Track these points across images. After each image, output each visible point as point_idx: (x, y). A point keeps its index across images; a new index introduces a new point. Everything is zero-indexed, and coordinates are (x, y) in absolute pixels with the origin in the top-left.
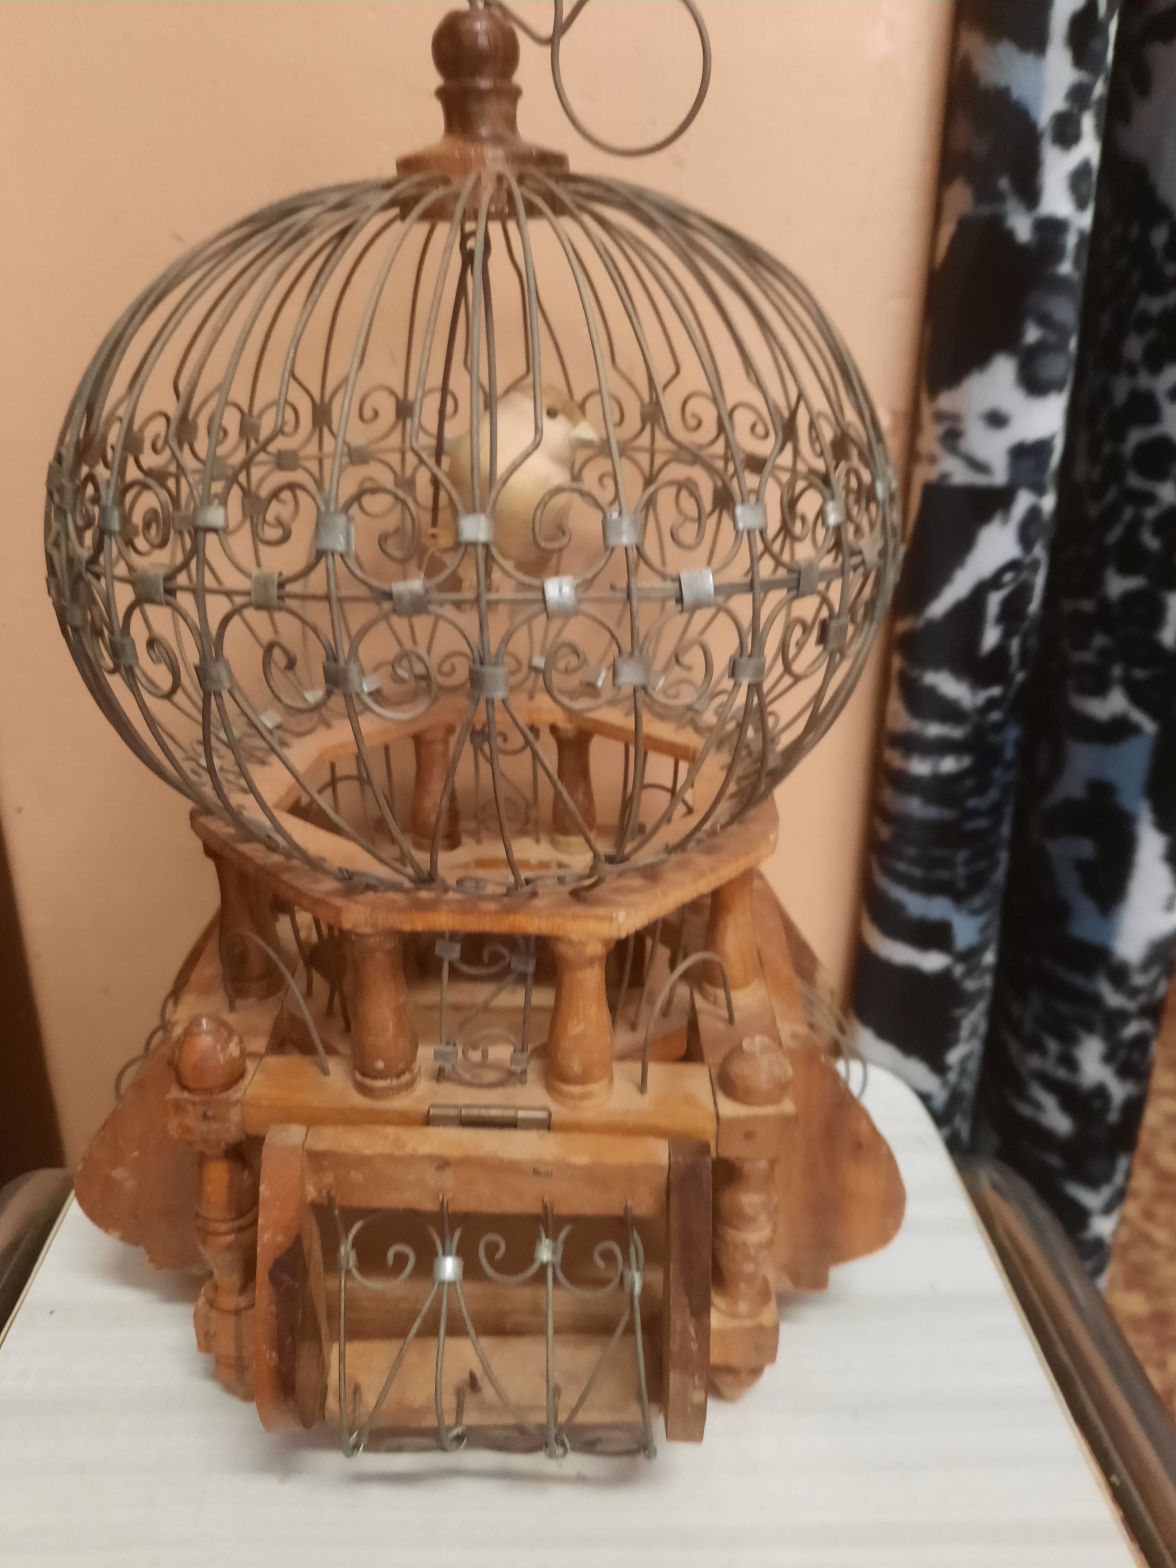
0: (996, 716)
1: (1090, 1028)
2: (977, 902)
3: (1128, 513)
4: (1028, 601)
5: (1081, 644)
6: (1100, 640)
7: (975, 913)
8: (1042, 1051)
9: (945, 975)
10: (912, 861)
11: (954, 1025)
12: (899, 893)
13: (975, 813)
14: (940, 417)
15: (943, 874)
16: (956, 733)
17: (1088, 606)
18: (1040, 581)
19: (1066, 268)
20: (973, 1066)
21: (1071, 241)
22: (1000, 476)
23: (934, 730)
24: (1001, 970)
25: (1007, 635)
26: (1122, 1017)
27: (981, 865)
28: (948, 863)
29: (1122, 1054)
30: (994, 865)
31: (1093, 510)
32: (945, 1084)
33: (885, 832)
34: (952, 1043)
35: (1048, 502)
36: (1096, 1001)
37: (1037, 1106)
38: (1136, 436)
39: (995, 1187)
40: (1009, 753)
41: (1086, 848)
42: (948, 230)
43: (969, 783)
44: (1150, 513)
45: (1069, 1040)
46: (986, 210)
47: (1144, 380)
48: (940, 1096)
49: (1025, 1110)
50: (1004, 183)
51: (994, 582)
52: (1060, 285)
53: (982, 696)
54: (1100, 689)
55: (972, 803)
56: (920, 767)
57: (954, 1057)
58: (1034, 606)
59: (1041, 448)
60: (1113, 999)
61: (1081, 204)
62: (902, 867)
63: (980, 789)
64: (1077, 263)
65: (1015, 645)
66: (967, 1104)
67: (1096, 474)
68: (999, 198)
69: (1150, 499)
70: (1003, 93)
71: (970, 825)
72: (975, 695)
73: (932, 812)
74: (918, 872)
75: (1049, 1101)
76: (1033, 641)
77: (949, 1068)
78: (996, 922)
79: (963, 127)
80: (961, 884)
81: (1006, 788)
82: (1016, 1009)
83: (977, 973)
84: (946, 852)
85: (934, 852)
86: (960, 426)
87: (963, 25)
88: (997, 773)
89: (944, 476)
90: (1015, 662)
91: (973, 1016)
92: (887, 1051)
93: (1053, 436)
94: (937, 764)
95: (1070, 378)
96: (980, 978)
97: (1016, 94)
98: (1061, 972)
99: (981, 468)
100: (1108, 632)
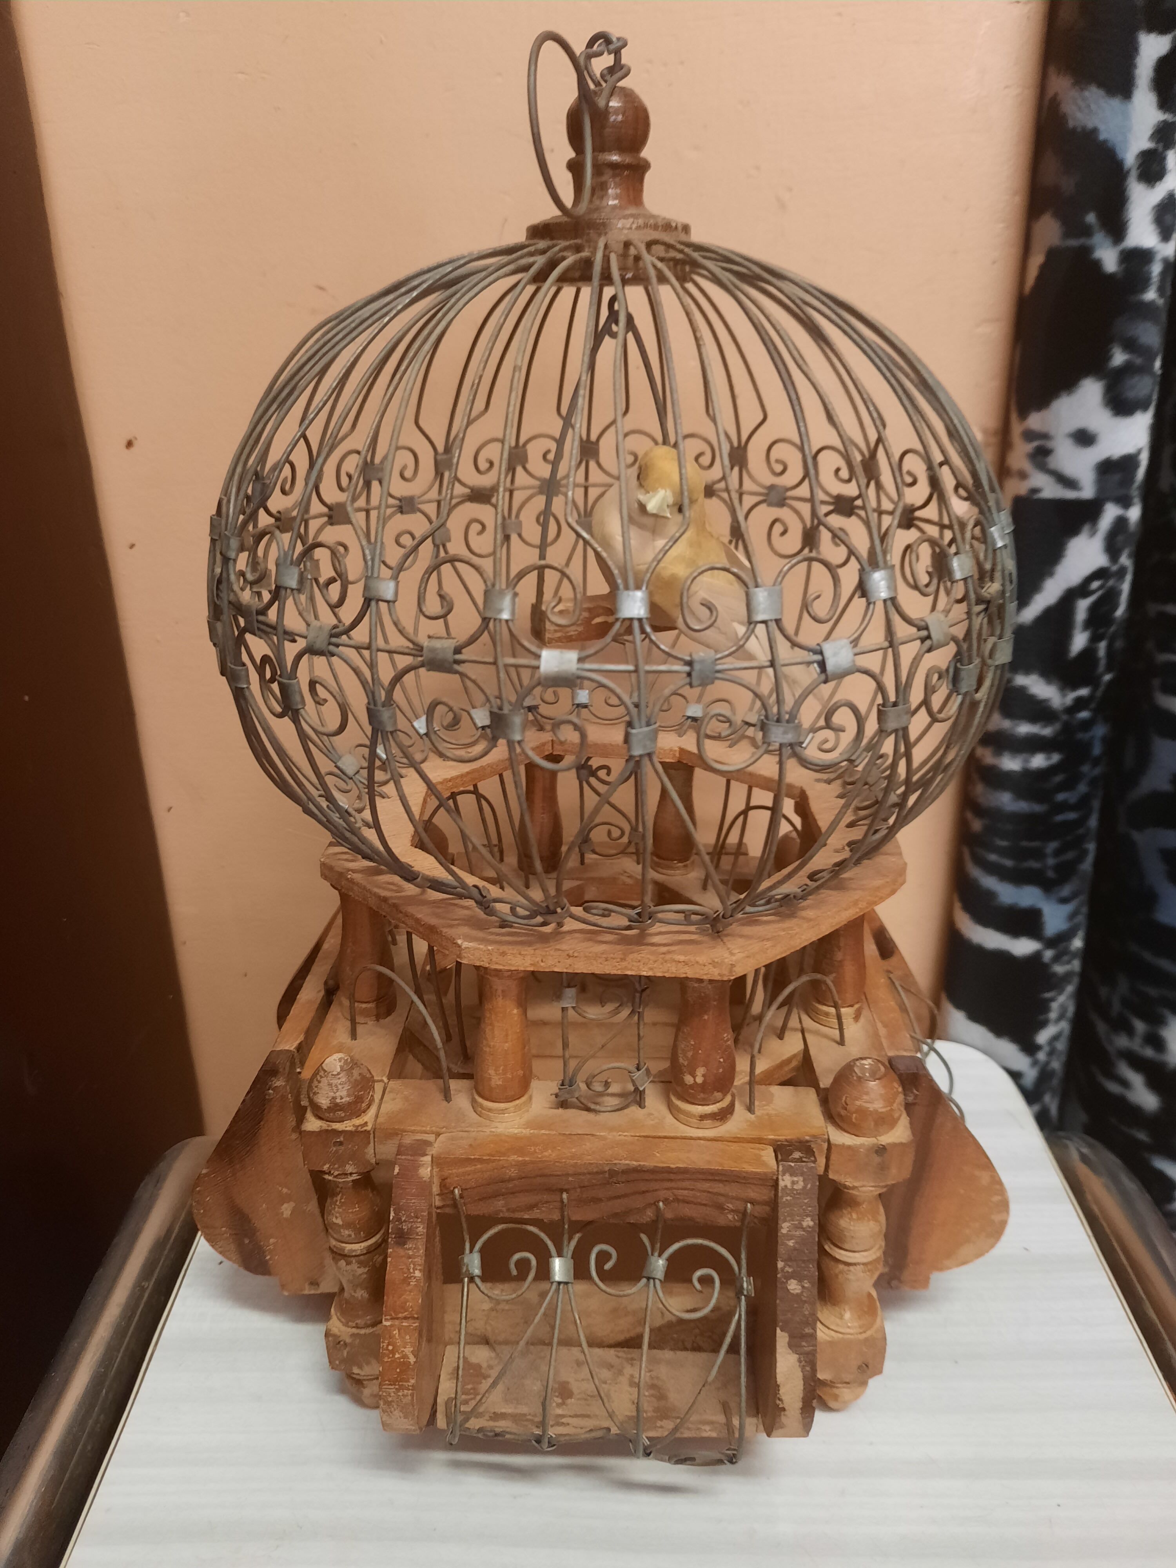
0: (1084, 715)
2: (1066, 890)
4: (1115, 607)
5: (1166, 646)
7: (1064, 901)
8: (1130, 1031)
9: (1035, 960)
10: (1002, 852)
11: (1044, 1007)
12: (990, 882)
13: (1064, 807)
14: (1029, 435)
15: (1034, 864)
16: (1047, 731)
17: (1172, 609)
18: (1126, 587)
19: (1151, 295)
20: (1061, 1046)
21: (1156, 269)
22: (1087, 492)
23: (1024, 729)
24: (1087, 954)
25: (1094, 639)
27: (1070, 855)
28: (1038, 854)
30: (1083, 854)
32: (1035, 1063)
33: (977, 825)
34: (1043, 1024)
35: (1134, 513)
37: (1125, 1084)
39: (1084, 1159)
40: (1097, 750)
41: (1171, 839)
42: (1037, 260)
43: (1058, 778)
45: (1156, 1021)
46: (1073, 243)
48: (1031, 1075)
49: (1114, 1088)
50: (1091, 218)
51: (1081, 589)
52: (1146, 311)
53: (1071, 696)
55: (1061, 797)
56: (1011, 764)
57: (1043, 1037)
58: (1120, 612)
59: (1128, 463)
61: (1165, 234)
62: (993, 857)
63: (1068, 785)
64: (1161, 290)
65: (1102, 647)
66: (1055, 1082)
68: (1087, 232)
70: (1091, 134)
71: (1060, 818)
72: (1064, 696)
73: (1022, 806)
74: (1008, 863)
75: (1136, 1080)
76: (1119, 644)
77: (1038, 1048)
78: (1085, 910)
79: (1051, 164)
80: (1051, 874)
81: (1093, 782)
82: (1104, 991)
83: (1066, 958)
84: (1036, 844)
85: (1024, 843)
86: (1049, 444)
87: (1052, 70)
88: (1085, 768)
89: (1035, 491)
90: (1103, 663)
91: (1062, 999)
92: (978, 1032)
93: (1139, 452)
94: (1027, 761)
95: (1155, 397)
96: (1069, 962)
97: (1103, 135)
98: (1148, 957)
99: (1068, 482)
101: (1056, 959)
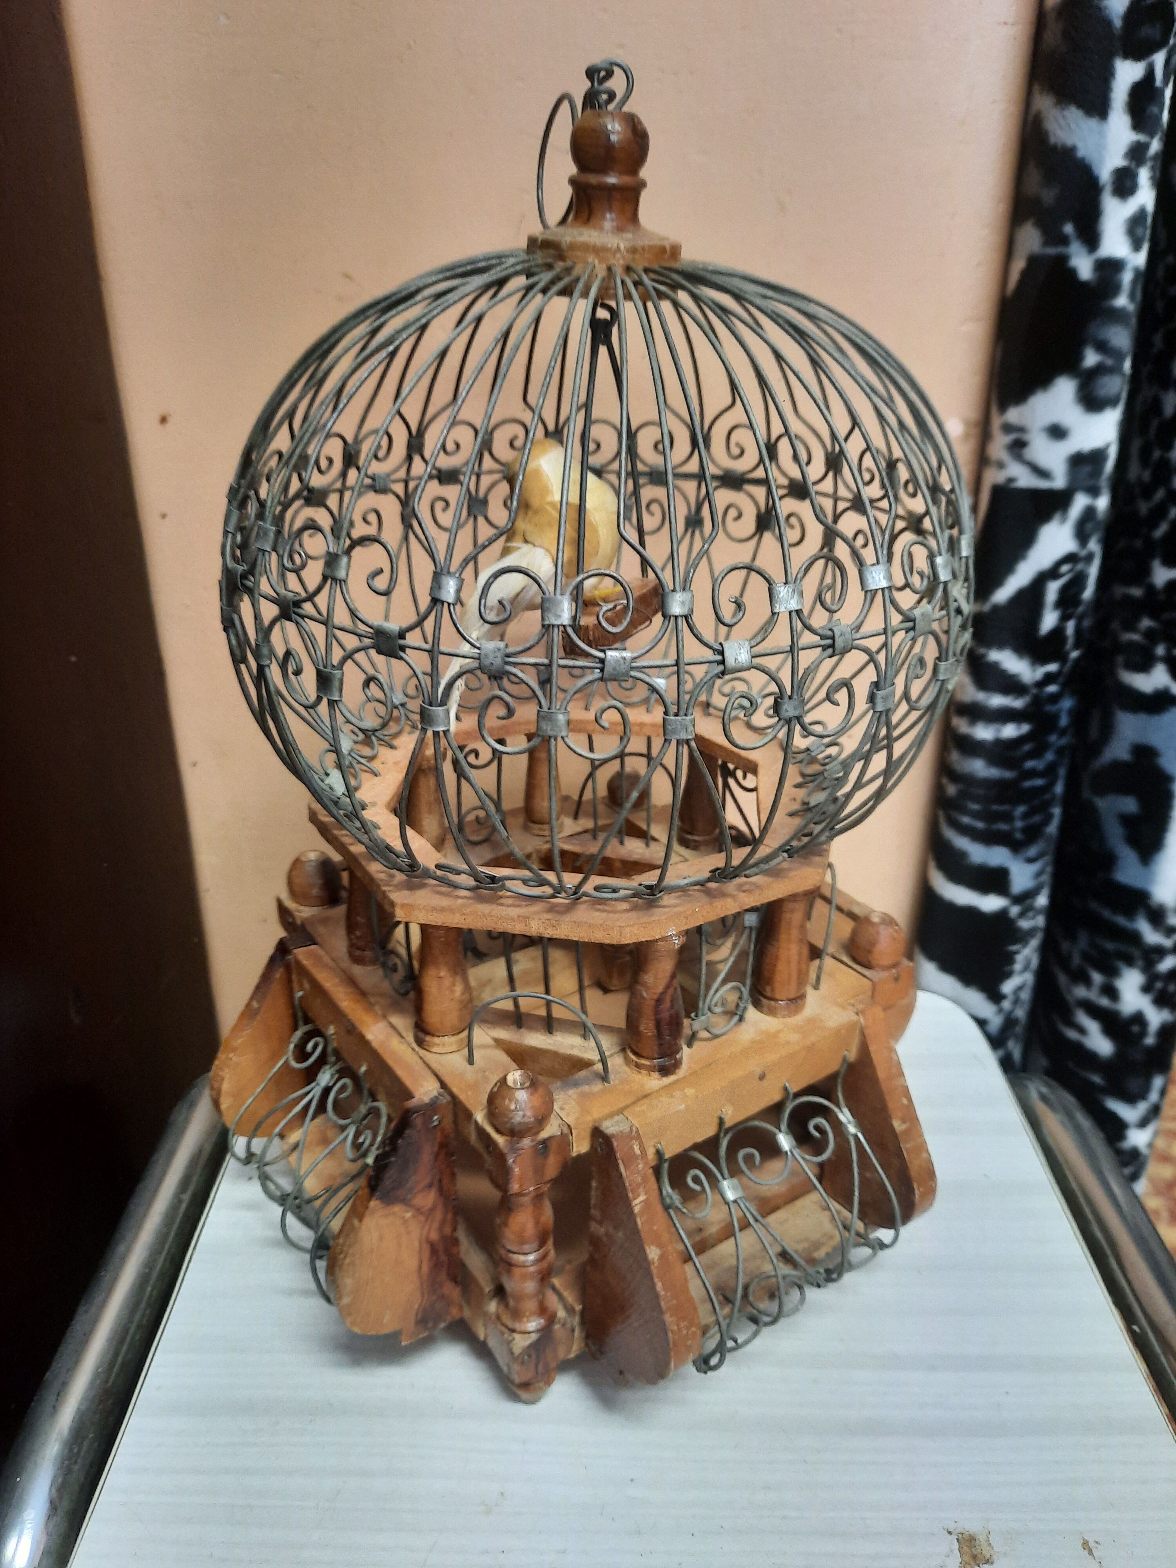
0: (1052, 688)
1: (1130, 962)
2: (1032, 851)
3: (1173, 512)
4: (1083, 588)
5: (1130, 626)
6: (1146, 623)
7: (1030, 861)
8: (1087, 982)
9: (1001, 916)
10: (975, 815)
11: (1009, 959)
12: (962, 843)
13: (1033, 774)
14: (1008, 428)
15: (1003, 827)
16: (1017, 703)
17: (1137, 592)
18: (1093, 571)
19: (1122, 301)
20: (1025, 995)
21: (1127, 277)
22: (1059, 482)
23: (997, 701)
24: (1051, 912)
25: (1064, 618)
26: (1160, 952)
27: (1037, 819)
28: (1008, 817)
29: (1159, 985)
30: (1049, 818)
31: (1144, 508)
32: (1000, 1010)
33: (952, 790)
34: (1009, 975)
35: (1102, 503)
36: (1135, 938)
37: (1082, 1031)
39: (1044, 1098)
40: (1064, 721)
41: (1129, 805)
42: (1019, 265)
43: (1027, 747)
45: (1112, 972)
46: (1051, 251)
48: (996, 1022)
49: (1072, 1034)
50: (1069, 229)
51: (1052, 573)
52: (1117, 316)
53: (1041, 671)
54: (1144, 665)
55: (1030, 764)
56: (984, 733)
57: (1008, 987)
58: (1088, 593)
59: (1096, 457)
60: (1152, 936)
61: (1136, 245)
62: (966, 820)
63: (1036, 754)
64: (1132, 296)
65: (1070, 627)
66: (1018, 1029)
67: (1147, 476)
68: (1064, 241)
70: (1070, 152)
71: (1028, 784)
72: (1034, 672)
73: (994, 773)
74: (980, 825)
75: (1093, 1027)
76: (1086, 623)
77: (1003, 997)
78: (1049, 869)
79: (1034, 177)
80: (1018, 836)
81: (1060, 751)
82: (1065, 946)
83: (1030, 914)
84: (1005, 808)
85: (995, 807)
86: (1026, 437)
87: (1036, 88)
88: (1053, 738)
89: (1011, 480)
90: (1070, 641)
91: (1027, 952)
92: (948, 982)
93: (1108, 446)
94: (999, 731)
95: (1124, 395)
96: (1033, 918)
97: (1081, 153)
98: (1107, 914)
99: (1042, 473)
100: (1153, 616)
101: (1022, 915)
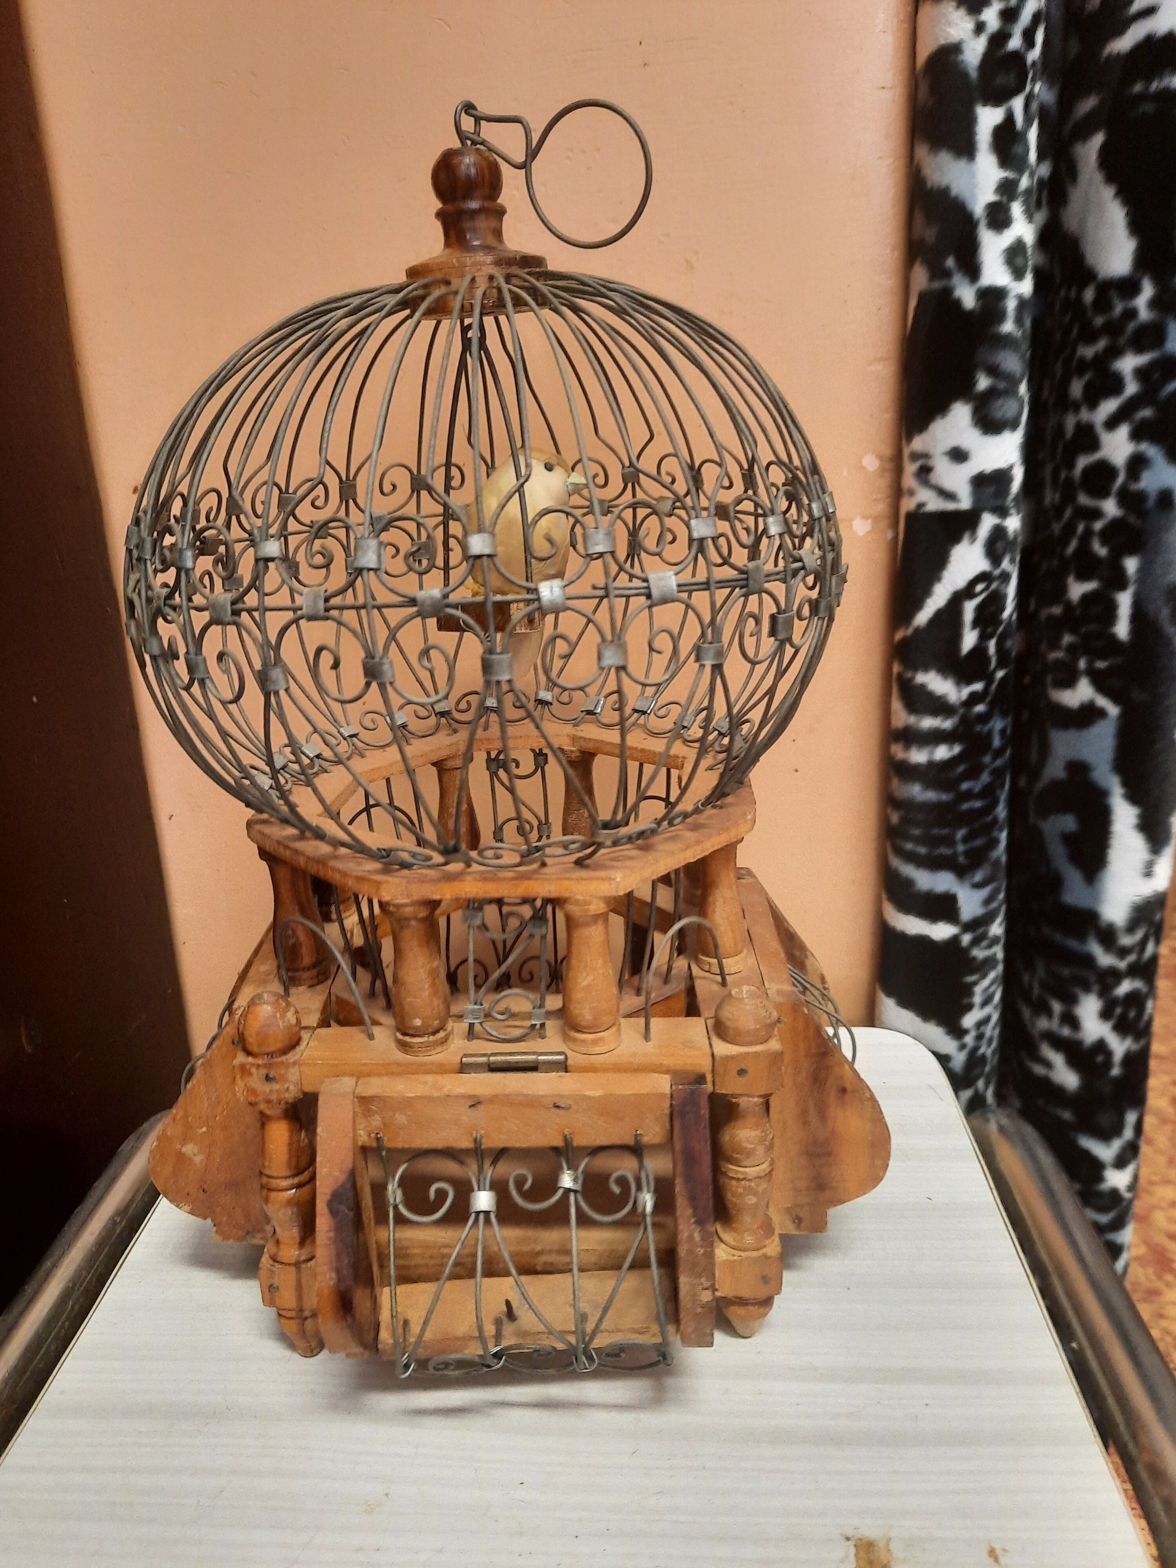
0: (980, 708)
1: (1087, 988)
2: (978, 877)
3: (1081, 528)
4: (1003, 609)
5: (1054, 644)
6: (1067, 639)
7: (978, 886)
8: (1049, 1013)
9: (954, 944)
10: (917, 840)
11: (968, 990)
12: (909, 870)
13: (969, 795)
14: (915, 456)
15: (945, 851)
16: (947, 724)
17: (1057, 610)
18: (1011, 589)
19: (1008, 327)
20: (990, 1030)
22: (965, 503)
23: (928, 723)
24: (1011, 941)
25: (984, 638)
26: (1114, 976)
27: (979, 842)
28: (949, 841)
29: (1118, 1011)
30: (994, 842)
31: (1057, 528)
32: (963, 1047)
33: (895, 818)
34: (969, 1007)
35: (1013, 523)
36: (1089, 961)
37: (1048, 1065)
38: (1083, 462)
40: (997, 742)
41: (1069, 823)
42: (913, 303)
43: (961, 769)
44: (1098, 526)
45: (1070, 1000)
46: (937, 285)
47: (1085, 415)
48: (959, 1060)
49: (1039, 1070)
50: (950, 262)
51: (968, 592)
52: (1006, 341)
53: (966, 692)
54: (1069, 682)
55: (965, 786)
56: (918, 756)
57: (969, 1020)
59: (1001, 477)
60: (1105, 959)
61: (1018, 274)
62: (909, 846)
63: (971, 775)
64: (1018, 323)
65: (992, 646)
66: (989, 1068)
68: (947, 274)
69: (1097, 514)
70: (944, 192)
71: (965, 806)
72: (960, 691)
73: (931, 796)
74: (922, 850)
75: (1057, 1059)
76: (1008, 642)
77: (966, 1032)
78: (1002, 894)
79: (919, 219)
80: (961, 859)
81: (997, 773)
82: (1025, 976)
83: (984, 943)
84: (945, 831)
85: (936, 831)
86: (931, 463)
87: (918, 141)
88: (987, 759)
89: (921, 505)
90: (994, 661)
91: (986, 983)
92: (907, 1018)
93: (1011, 467)
94: (932, 753)
95: (1024, 418)
96: (989, 948)
97: (954, 191)
98: (1058, 938)
99: (949, 496)
100: (1073, 631)
101: (975, 942)
